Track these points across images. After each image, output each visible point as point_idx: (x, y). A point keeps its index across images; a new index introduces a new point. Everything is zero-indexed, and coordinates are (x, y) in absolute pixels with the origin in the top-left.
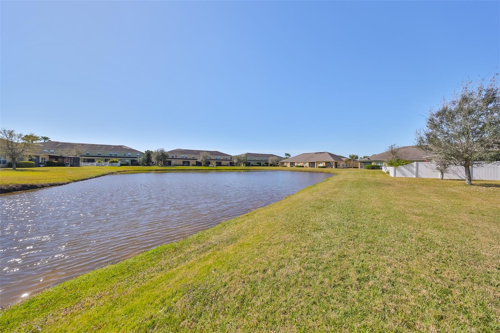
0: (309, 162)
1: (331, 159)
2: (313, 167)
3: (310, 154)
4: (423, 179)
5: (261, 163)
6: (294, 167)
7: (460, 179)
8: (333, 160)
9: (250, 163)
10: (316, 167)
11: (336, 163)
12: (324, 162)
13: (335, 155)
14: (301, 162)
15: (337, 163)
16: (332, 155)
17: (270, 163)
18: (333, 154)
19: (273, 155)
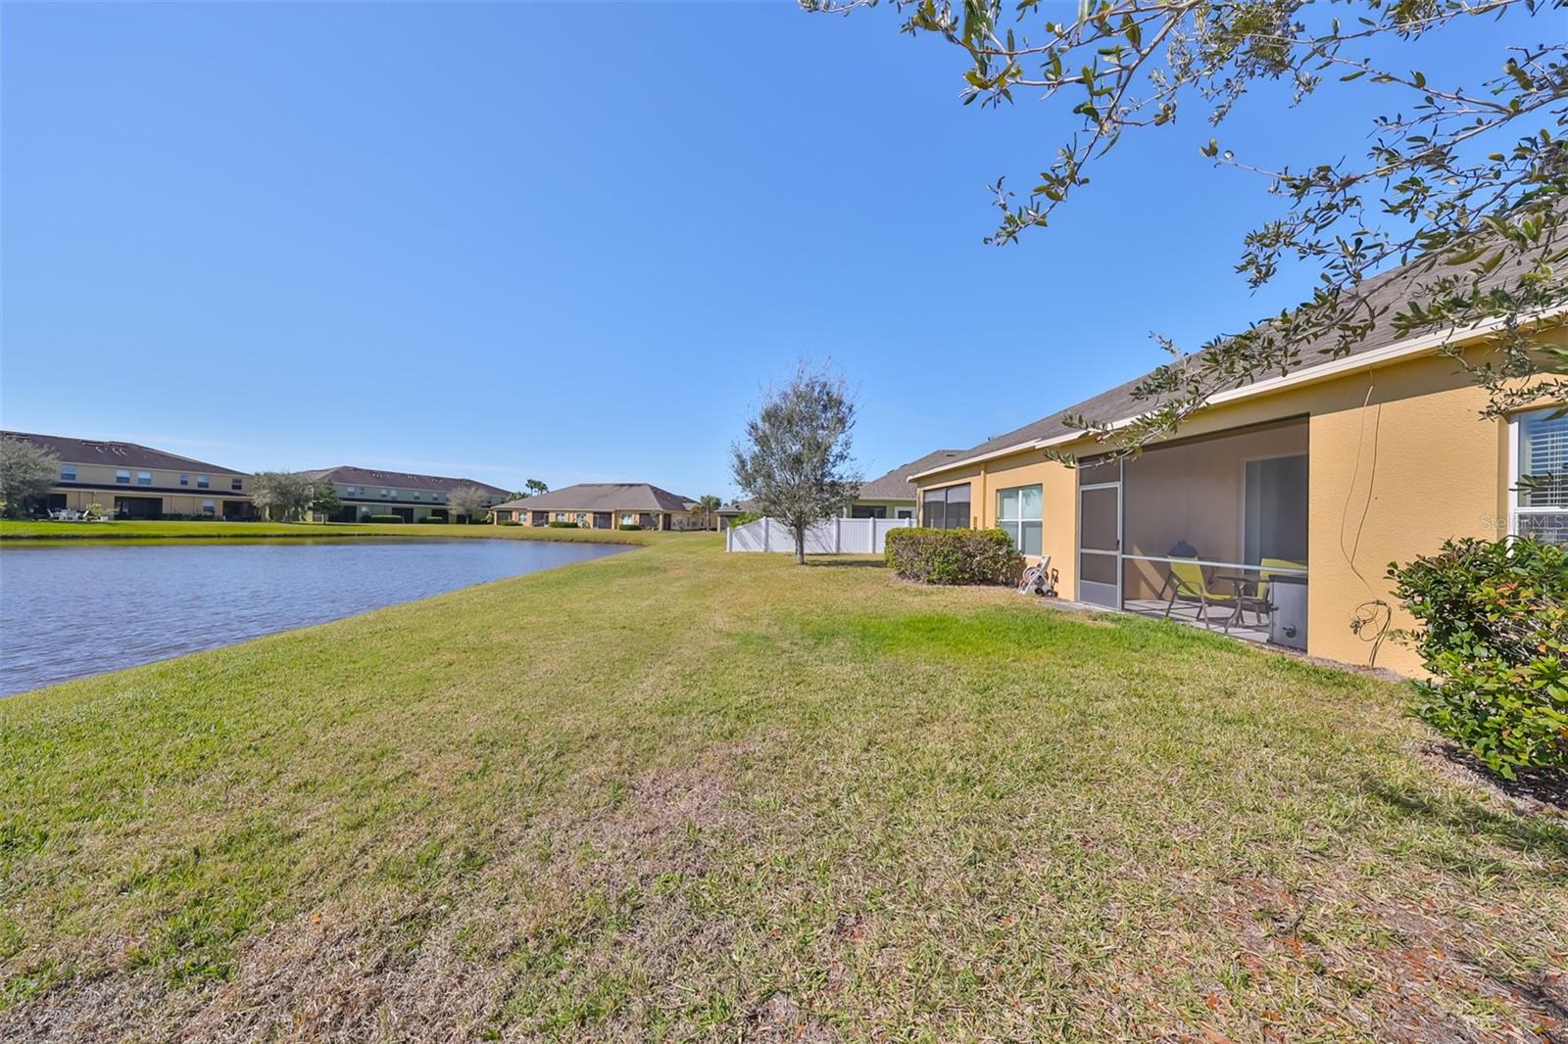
0: (595, 513)
1: (654, 506)
2: (605, 528)
3: (601, 485)
4: (774, 553)
5: (412, 510)
6: (546, 526)
7: (824, 552)
8: (659, 508)
9: (354, 508)
10: (613, 527)
11: (667, 517)
12: (635, 512)
13: (668, 494)
14: (570, 512)
15: (670, 515)
16: (658, 493)
17: (454, 512)
18: (663, 492)
19: (469, 484)
